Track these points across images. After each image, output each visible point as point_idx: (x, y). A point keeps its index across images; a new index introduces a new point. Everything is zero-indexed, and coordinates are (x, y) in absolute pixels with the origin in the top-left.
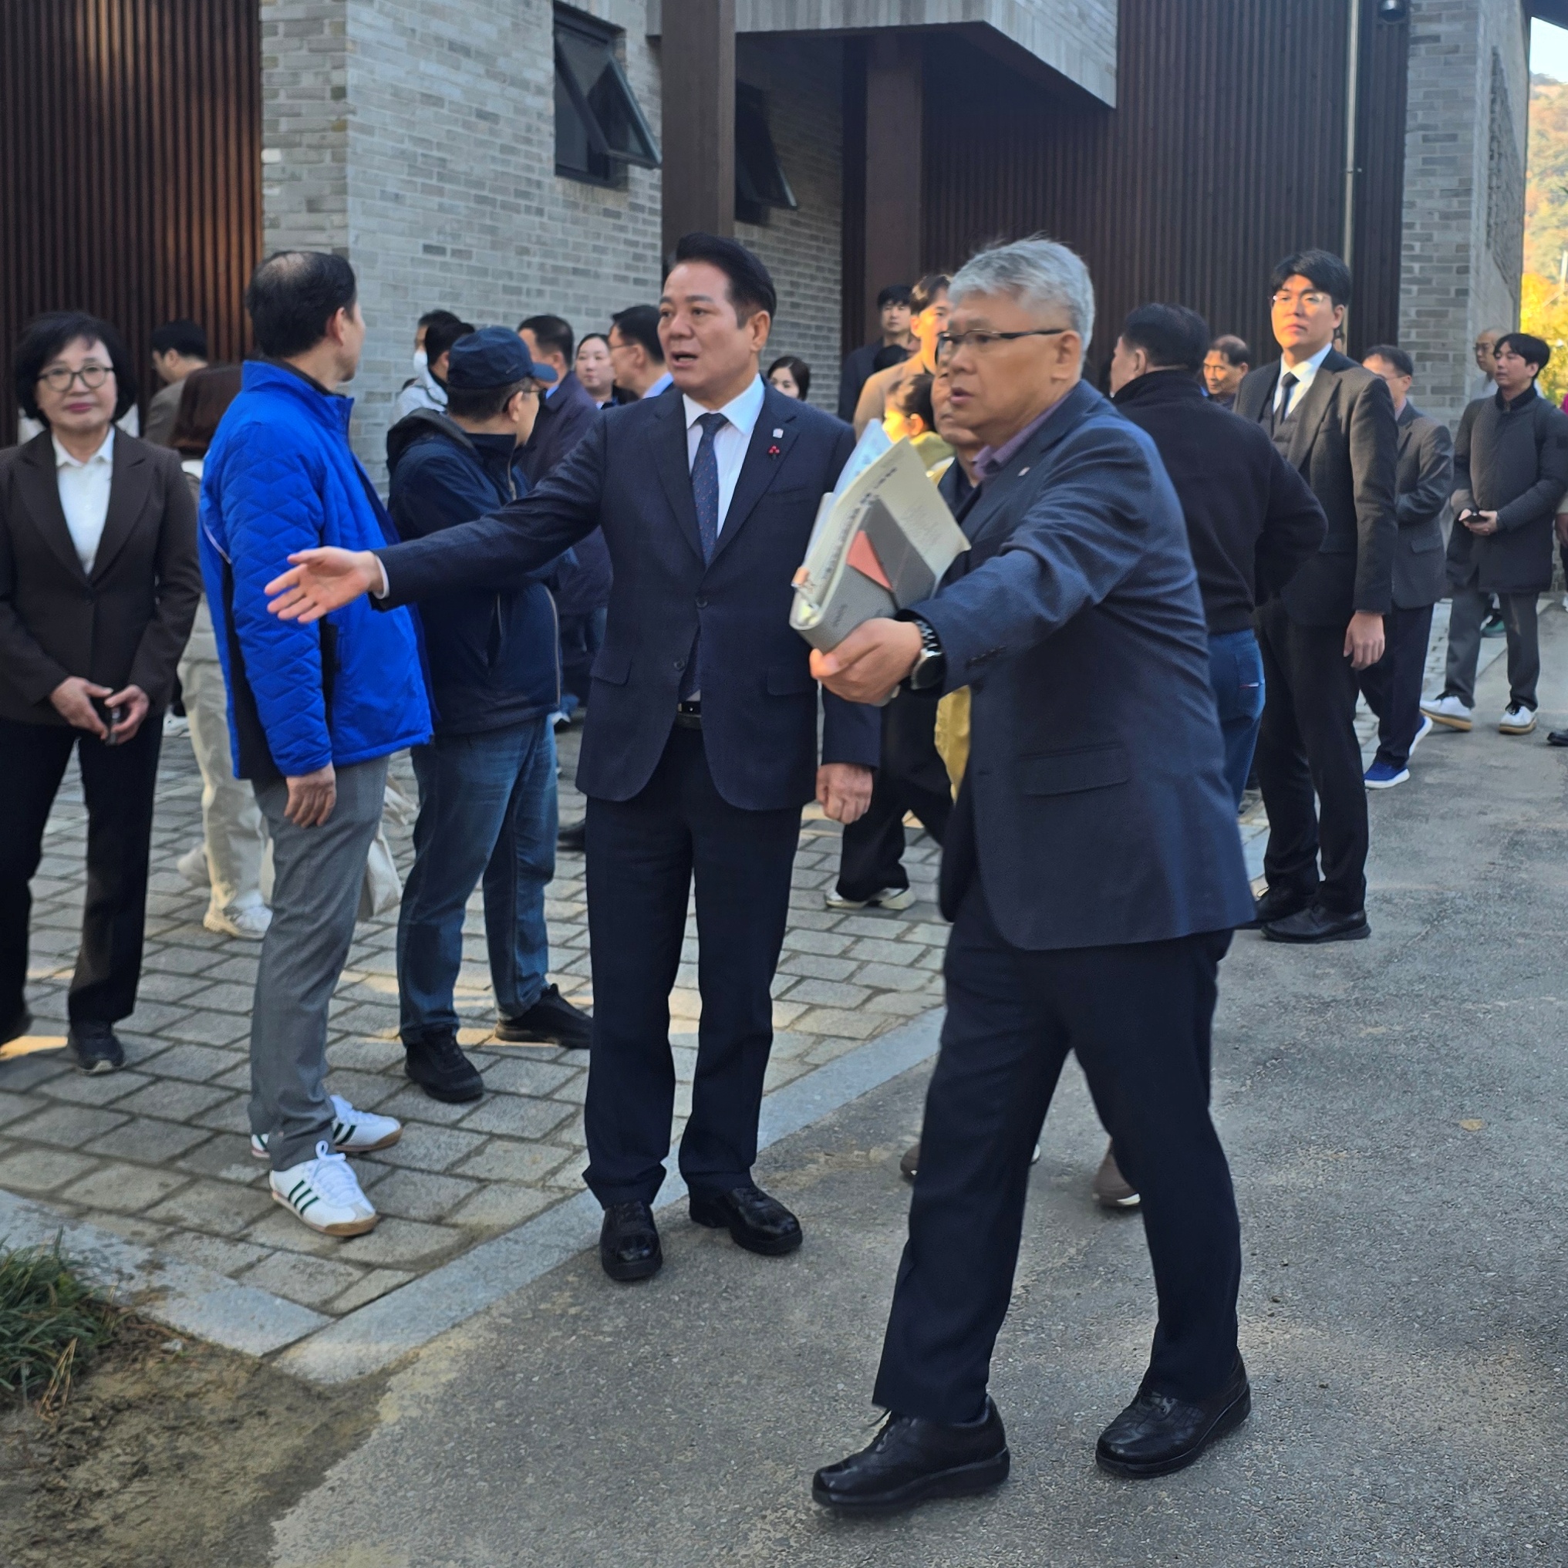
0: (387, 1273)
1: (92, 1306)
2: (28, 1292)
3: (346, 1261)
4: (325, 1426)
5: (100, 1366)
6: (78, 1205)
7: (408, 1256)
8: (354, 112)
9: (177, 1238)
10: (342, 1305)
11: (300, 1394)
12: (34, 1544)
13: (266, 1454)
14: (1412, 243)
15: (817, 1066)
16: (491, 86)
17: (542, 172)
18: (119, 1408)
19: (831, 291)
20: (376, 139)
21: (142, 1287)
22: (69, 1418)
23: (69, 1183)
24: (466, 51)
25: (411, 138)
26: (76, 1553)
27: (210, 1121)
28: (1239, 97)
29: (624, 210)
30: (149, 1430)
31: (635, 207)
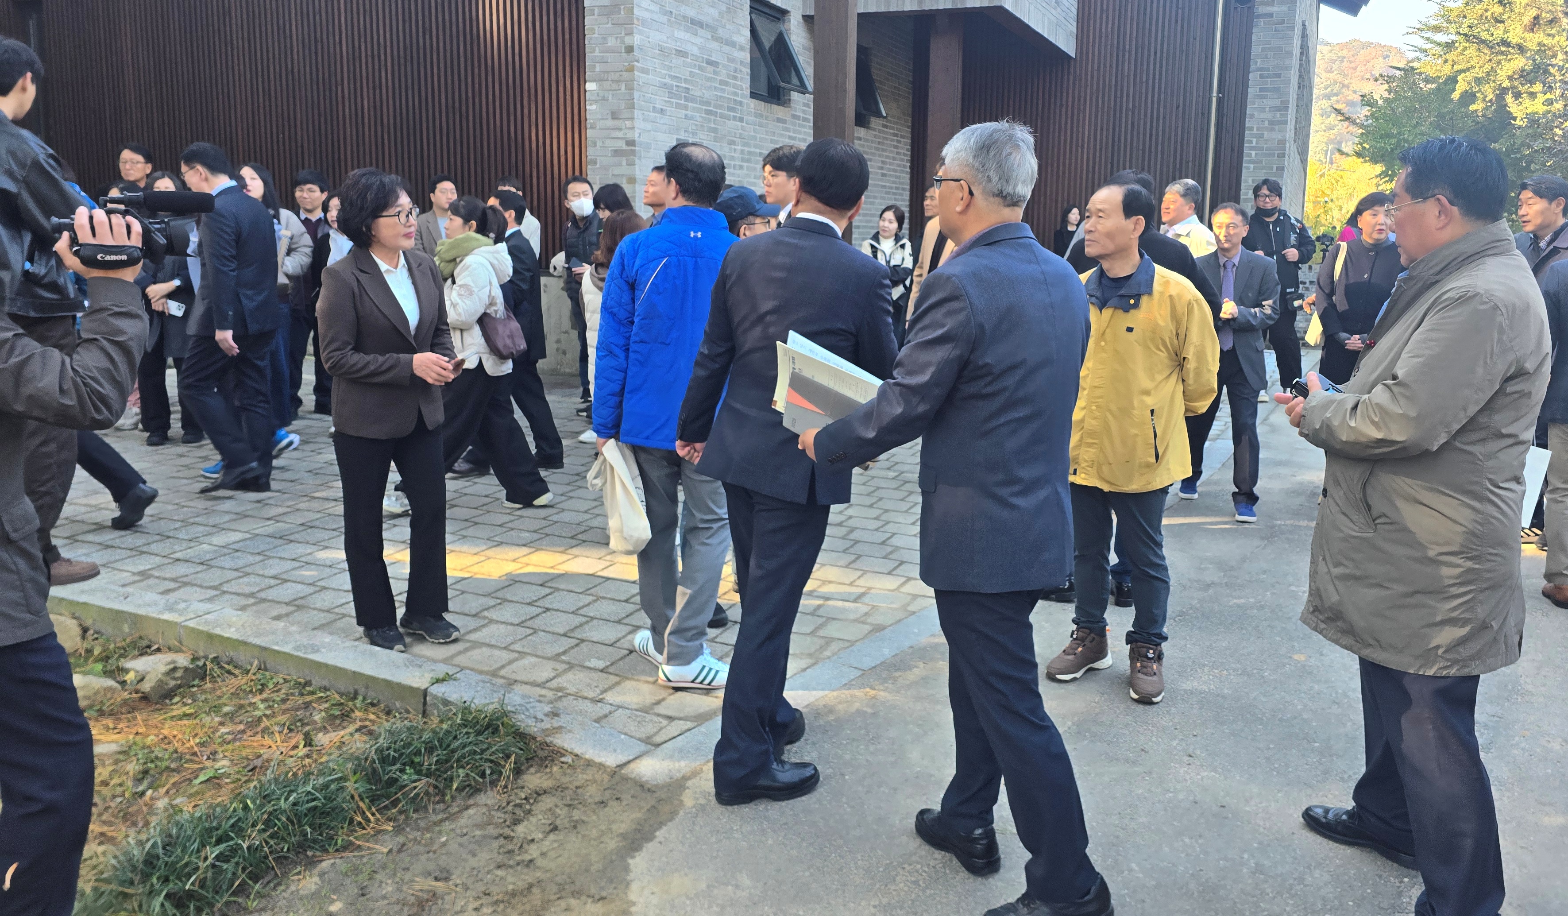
0: (681, 722)
1: (521, 736)
2: (487, 727)
3: (659, 715)
4: (654, 807)
5: (528, 769)
6: (508, 679)
7: (692, 714)
8: (638, 61)
9: (564, 699)
10: (658, 739)
11: (638, 788)
12: (499, 867)
13: (622, 822)
14: (1251, 139)
15: (914, 613)
16: (714, 45)
17: (743, 96)
18: (539, 793)
19: (904, 166)
20: (650, 76)
21: (548, 726)
22: (513, 798)
23: (503, 667)
24: (701, 25)
25: (670, 76)
26: (522, 873)
27: (578, 634)
28: (1149, 51)
29: (788, 118)
30: (556, 806)
31: (795, 117)
